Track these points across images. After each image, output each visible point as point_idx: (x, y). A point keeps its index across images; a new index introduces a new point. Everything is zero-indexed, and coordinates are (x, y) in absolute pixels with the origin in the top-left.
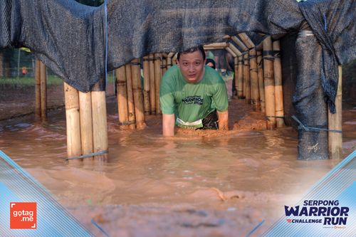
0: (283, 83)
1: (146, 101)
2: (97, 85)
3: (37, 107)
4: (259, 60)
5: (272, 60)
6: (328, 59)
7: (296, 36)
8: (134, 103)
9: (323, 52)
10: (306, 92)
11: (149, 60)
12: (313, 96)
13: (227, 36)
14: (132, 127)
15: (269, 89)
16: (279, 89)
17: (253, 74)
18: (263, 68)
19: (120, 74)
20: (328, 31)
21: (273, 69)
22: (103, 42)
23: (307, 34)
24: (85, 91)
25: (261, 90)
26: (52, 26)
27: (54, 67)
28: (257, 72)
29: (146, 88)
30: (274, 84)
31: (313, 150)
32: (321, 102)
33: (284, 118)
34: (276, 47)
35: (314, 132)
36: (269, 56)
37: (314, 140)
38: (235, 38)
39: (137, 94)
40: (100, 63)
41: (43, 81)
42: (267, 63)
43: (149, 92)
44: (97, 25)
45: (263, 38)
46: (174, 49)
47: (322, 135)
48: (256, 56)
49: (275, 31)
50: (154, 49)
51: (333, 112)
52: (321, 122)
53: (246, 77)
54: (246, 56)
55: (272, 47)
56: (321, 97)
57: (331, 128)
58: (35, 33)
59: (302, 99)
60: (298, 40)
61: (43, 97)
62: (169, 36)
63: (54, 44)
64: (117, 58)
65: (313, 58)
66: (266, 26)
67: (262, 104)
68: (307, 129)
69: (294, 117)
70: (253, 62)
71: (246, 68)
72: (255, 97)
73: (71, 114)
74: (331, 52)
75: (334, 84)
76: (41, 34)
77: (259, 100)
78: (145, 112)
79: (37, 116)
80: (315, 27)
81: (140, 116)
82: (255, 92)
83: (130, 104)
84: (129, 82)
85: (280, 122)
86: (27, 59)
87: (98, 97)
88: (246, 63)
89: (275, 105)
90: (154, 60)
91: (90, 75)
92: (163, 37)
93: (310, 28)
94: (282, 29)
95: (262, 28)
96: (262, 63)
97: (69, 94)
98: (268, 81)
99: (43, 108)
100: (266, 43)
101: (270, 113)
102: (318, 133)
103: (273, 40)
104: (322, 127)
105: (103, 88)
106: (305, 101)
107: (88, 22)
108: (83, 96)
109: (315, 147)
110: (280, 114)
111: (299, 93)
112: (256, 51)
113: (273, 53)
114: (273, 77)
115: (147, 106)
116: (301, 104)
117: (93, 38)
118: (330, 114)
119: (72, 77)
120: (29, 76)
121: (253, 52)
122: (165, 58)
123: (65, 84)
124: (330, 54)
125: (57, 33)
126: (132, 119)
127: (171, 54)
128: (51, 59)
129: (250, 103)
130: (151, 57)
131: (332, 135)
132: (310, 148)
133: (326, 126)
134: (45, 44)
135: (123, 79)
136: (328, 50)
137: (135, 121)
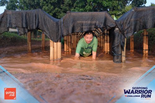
0: (110, 43)
1: (72, 46)
2: (59, 41)
3: (42, 46)
4: (103, 36)
5: (107, 36)
6: (122, 36)
7: (114, 29)
8: (69, 46)
9: (121, 34)
10: (116, 45)
11: (73, 35)
12: (118, 46)
13: (95, 29)
14: (68, 53)
15: (106, 44)
16: (108, 44)
17: (102, 40)
18: (104, 38)
19: (65, 38)
20: (123, 29)
21: (107, 38)
22: (61, 29)
23: (117, 29)
24: (56, 42)
25: (104, 44)
26: (47, 24)
27: (47, 35)
28: (103, 39)
29: (72, 42)
30: (107, 43)
31: (117, 61)
32: (120, 48)
33: (109, 52)
34: (108, 33)
35: (118, 56)
36: (106, 35)
37: (118, 58)
38: (97, 30)
39: (70, 44)
40: (60, 35)
41: (44, 39)
42: (105, 37)
43: (73, 43)
44: (60, 24)
45: (105, 30)
46: (80, 32)
47: (120, 57)
48: (102, 35)
49: (108, 28)
50: (75, 31)
51: (123, 51)
52: (120, 53)
53: (99, 41)
54: (100, 35)
55: (107, 32)
56: (120, 46)
57: (122, 55)
58: (42, 26)
59: (115, 47)
60: (115, 30)
61: (44, 43)
62: (79, 28)
63: (48, 29)
64: (65, 34)
65: (118, 36)
66: (106, 27)
67: (104, 48)
68: (116, 55)
69: (112, 52)
70: (101, 36)
71: (99, 38)
72: (102, 46)
73: (51, 48)
74: (123, 34)
75: (124, 43)
76: (44, 26)
77: (103, 47)
78: (71, 49)
79: (42, 49)
80: (119, 27)
81: (70, 50)
82: (102, 45)
83: (68, 46)
84: (68, 40)
85: (109, 53)
86: (40, 33)
87: (59, 44)
88: (100, 37)
89: (107, 48)
90: (75, 35)
91: (57, 38)
92: (78, 28)
93: (118, 28)
94: (110, 27)
95: (105, 27)
96: (104, 37)
97: (51, 43)
98: (105, 42)
99: (44, 47)
100: (106, 31)
101: (106, 50)
102: (119, 56)
103: (107, 31)
104: (120, 55)
105: (60, 41)
106: (116, 47)
107: (57, 23)
108: (55, 43)
109: (118, 60)
110: (109, 51)
111: (114, 45)
112: (103, 33)
113: (107, 34)
114: (107, 41)
115: (72, 47)
116: (115, 48)
117: (58, 28)
118: (122, 51)
119: (52, 38)
120: (40, 38)
121: (102, 34)
122: (77, 35)
123: (50, 40)
124: (123, 35)
125: (48, 26)
126: (68, 50)
127: (79, 33)
128: (47, 33)
129: (100, 48)
130: (74, 34)
131: (123, 57)
132: (116, 60)
133: (121, 54)
134: (45, 29)
135: (66, 40)
136: (123, 33)
137: (69, 51)
